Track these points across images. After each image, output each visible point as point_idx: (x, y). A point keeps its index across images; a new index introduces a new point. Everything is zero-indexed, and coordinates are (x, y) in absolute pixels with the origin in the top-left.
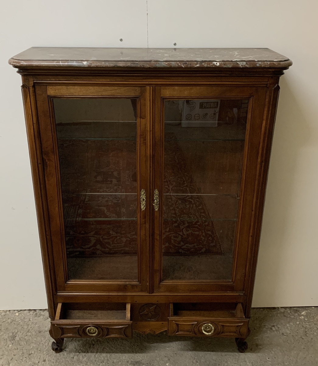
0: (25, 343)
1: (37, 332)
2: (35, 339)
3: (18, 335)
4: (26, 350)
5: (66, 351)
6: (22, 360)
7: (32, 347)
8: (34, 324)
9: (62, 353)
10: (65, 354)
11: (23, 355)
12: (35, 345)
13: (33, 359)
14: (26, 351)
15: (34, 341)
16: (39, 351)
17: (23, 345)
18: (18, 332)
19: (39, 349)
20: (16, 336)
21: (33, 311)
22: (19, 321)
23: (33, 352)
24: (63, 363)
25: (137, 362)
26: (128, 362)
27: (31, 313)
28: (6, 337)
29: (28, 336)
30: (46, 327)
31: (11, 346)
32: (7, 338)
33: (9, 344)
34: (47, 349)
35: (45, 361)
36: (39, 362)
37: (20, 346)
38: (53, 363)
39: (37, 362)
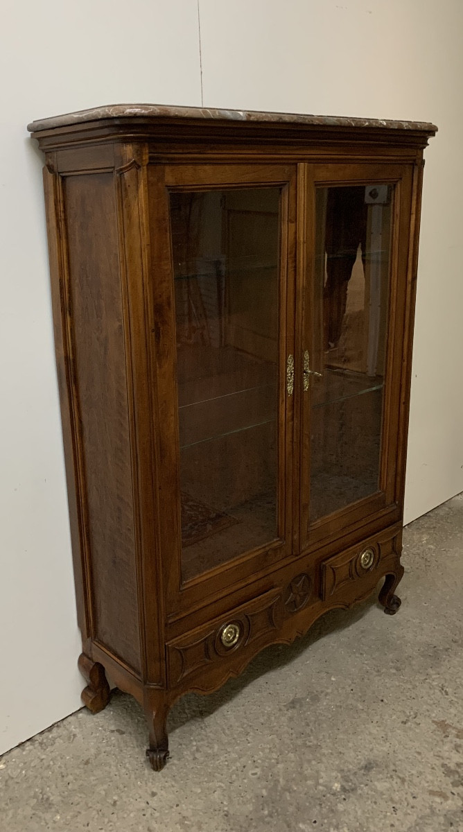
0: (83, 795)
1: (81, 766)
2: (92, 778)
3: (50, 794)
4: (98, 803)
5: (171, 758)
6: (109, 821)
7: (103, 793)
8: (59, 758)
9: (167, 764)
10: (176, 762)
11: (103, 814)
12: (105, 787)
13: (130, 808)
14: (99, 805)
15: (94, 783)
16: (126, 789)
17: (80, 800)
18: (42, 789)
19: (121, 786)
20: (48, 799)
21: (28, 743)
22: (21, 772)
23: (115, 798)
24: (190, 776)
25: (293, 702)
26: (280, 710)
27: (28, 746)
28: (29, 811)
29: (72, 782)
30: (87, 750)
31: (59, 817)
32: (33, 812)
33: (53, 817)
34: (133, 776)
35: (154, 794)
36: (148, 803)
37: (78, 806)
38: (173, 786)
39: (144, 805)
